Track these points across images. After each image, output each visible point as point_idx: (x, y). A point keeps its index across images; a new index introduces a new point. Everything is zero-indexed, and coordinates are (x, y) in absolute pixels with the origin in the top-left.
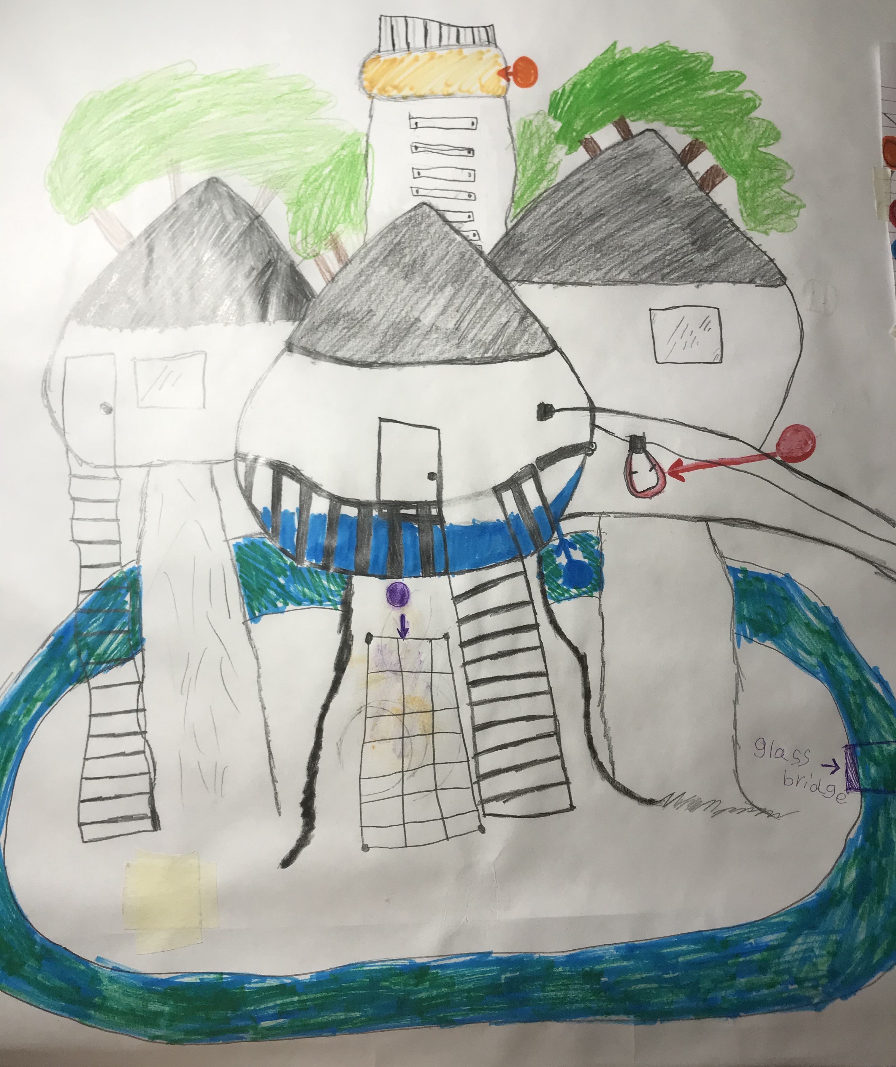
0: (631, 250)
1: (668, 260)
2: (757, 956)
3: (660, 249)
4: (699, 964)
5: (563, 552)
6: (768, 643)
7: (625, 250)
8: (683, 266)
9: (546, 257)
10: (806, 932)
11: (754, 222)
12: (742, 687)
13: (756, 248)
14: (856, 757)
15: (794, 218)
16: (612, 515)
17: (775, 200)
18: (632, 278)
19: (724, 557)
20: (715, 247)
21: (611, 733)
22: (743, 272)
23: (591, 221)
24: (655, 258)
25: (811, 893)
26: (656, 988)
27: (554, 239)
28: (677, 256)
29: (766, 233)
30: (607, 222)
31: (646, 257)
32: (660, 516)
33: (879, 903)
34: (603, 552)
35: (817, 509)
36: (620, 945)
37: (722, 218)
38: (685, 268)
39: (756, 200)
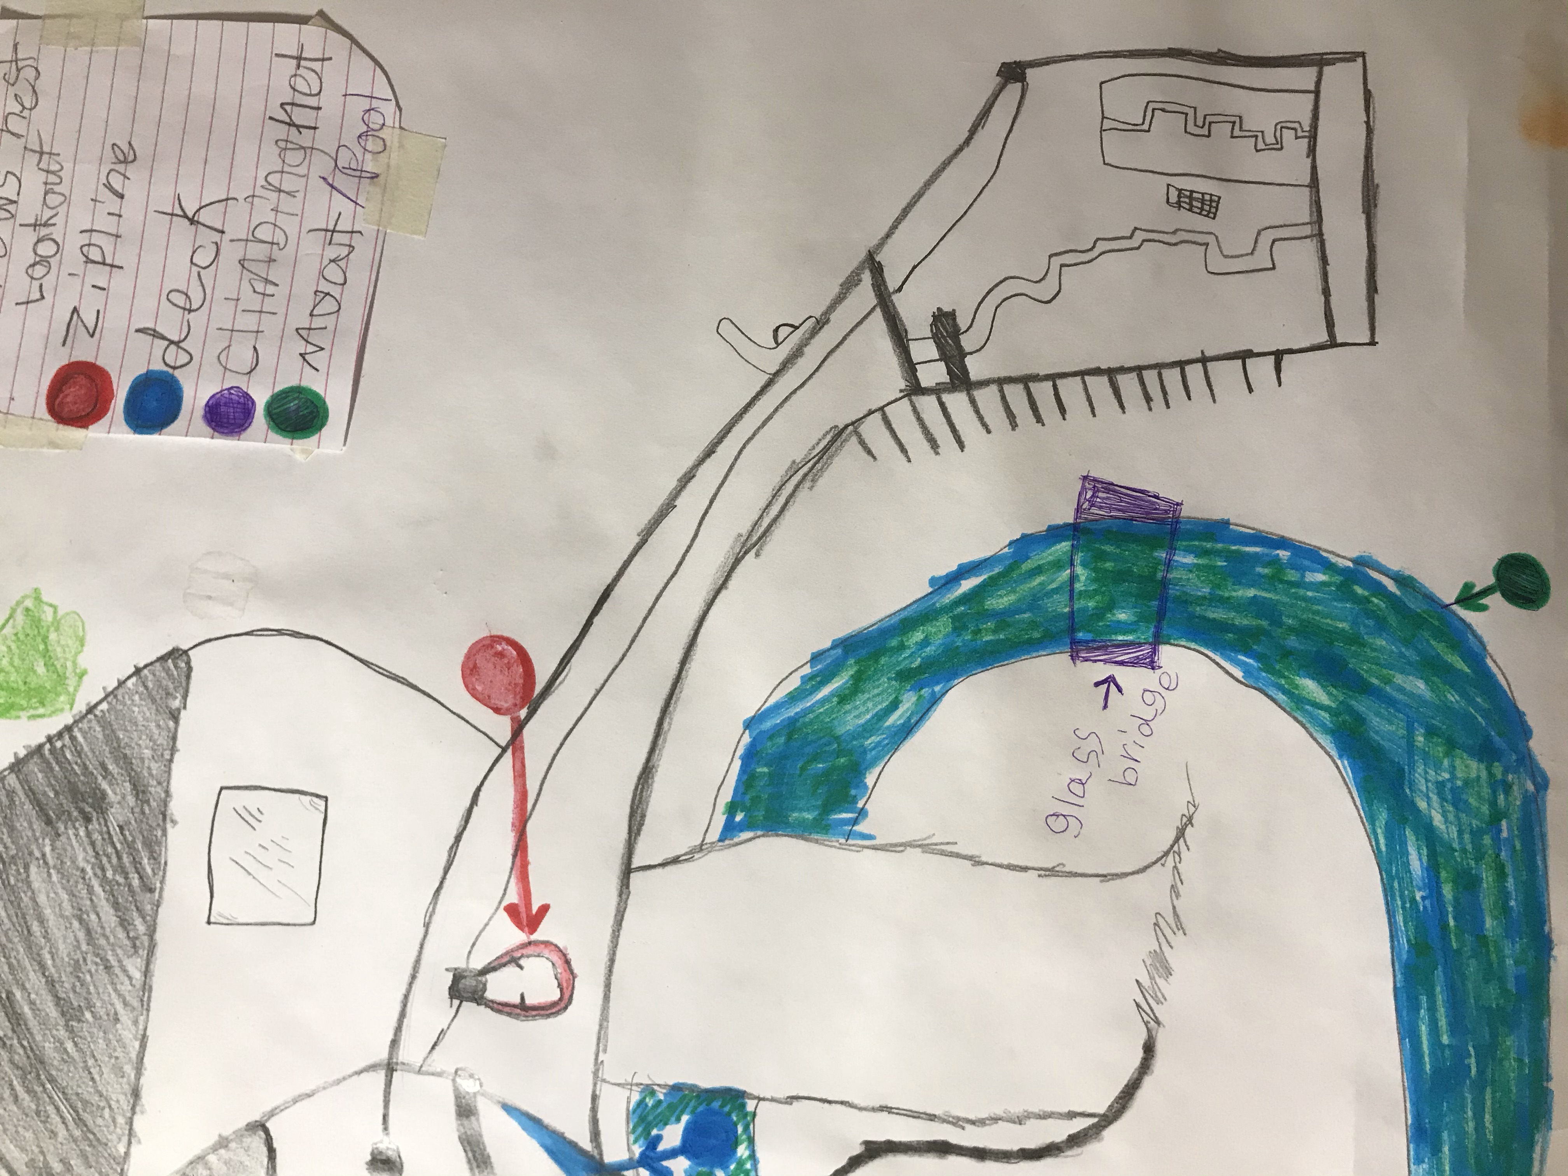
0: (84, 947)
1: (114, 875)
2: (1447, 891)
3: (90, 890)
4: (1455, 1004)
5: (665, 1163)
6: (870, 780)
7: (85, 960)
8: (131, 846)
9: (79, 1121)
10: (1407, 791)
11: (58, 695)
12: (948, 843)
13: (109, 699)
14: (1094, 641)
15: (59, 617)
16: (601, 1057)
17: (18, 648)
18: (141, 952)
19: (702, 845)
20: (100, 778)
21: (1016, 1109)
22: (156, 731)
23: (17, 1019)
24: (107, 900)
25: (1338, 767)
26: (1494, 1092)
27: (47, 1099)
28: (108, 857)
29: (82, 675)
30: (23, 988)
31: (103, 919)
32: (612, 961)
33: (1363, 645)
34: (671, 1083)
35: (628, 650)
36: (1412, 1153)
37: (42, 756)
38: (134, 841)
39: (15, 685)
